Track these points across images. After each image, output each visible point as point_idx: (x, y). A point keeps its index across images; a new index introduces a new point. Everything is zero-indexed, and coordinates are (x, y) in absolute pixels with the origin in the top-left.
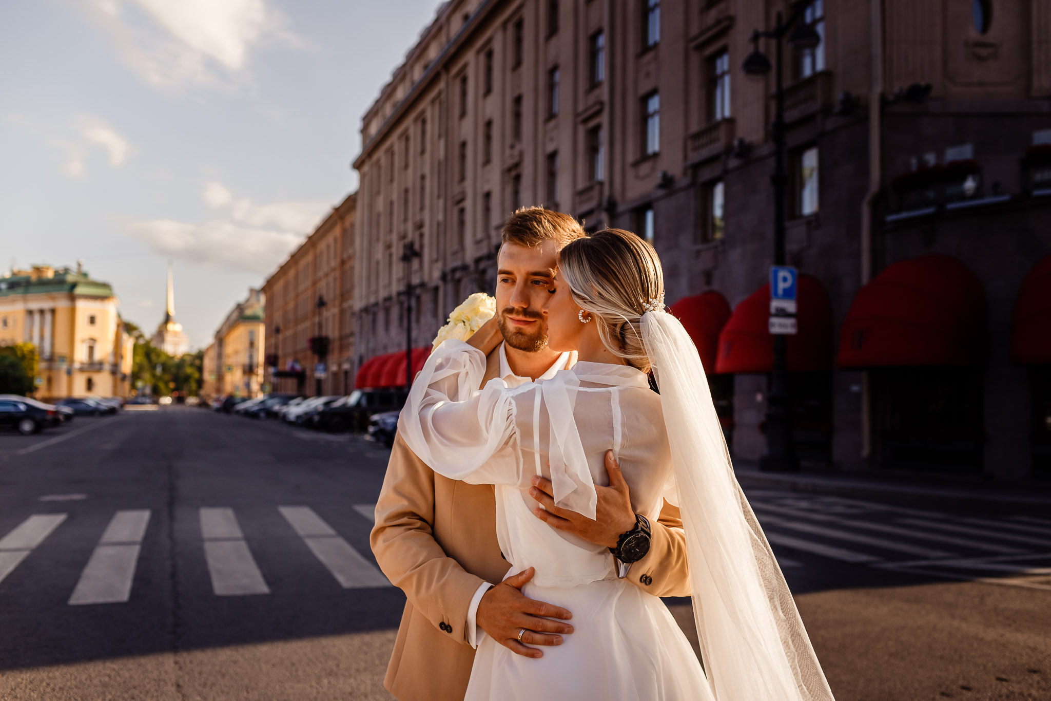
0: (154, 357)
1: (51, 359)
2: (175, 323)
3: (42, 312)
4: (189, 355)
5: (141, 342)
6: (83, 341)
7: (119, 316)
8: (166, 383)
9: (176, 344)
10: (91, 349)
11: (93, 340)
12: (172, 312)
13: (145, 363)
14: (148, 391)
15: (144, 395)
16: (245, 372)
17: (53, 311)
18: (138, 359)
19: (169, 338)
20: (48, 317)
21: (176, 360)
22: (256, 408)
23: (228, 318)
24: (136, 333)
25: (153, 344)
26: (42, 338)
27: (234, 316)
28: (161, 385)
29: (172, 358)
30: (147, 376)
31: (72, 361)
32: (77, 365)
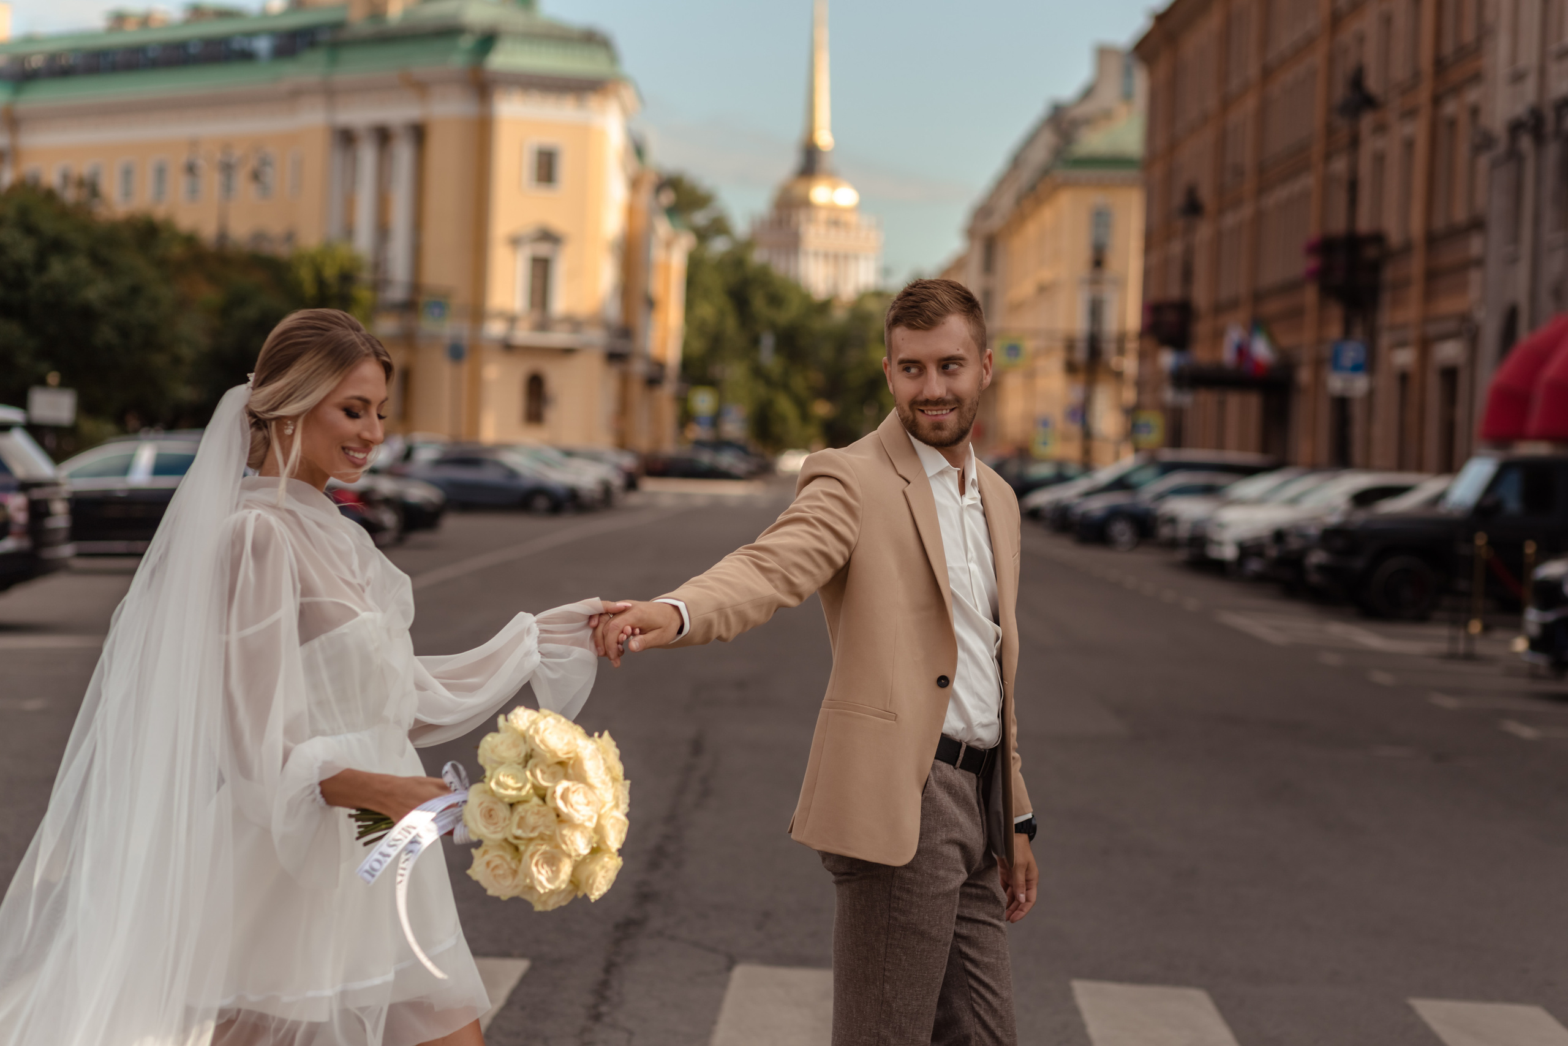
0: (758, 303)
1: (410, 307)
2: (834, 177)
3: (383, 136)
4: (879, 294)
5: (719, 246)
6: (515, 242)
7: (638, 150)
8: (802, 406)
9: (838, 259)
10: (541, 269)
11: (548, 236)
12: (824, 139)
13: (731, 324)
14: (734, 427)
15: (720, 444)
16: (1071, 368)
17: (419, 133)
18: (706, 311)
19: (815, 236)
20: (403, 153)
21: (839, 315)
22: (1097, 506)
23: (1017, 161)
24: (700, 218)
25: (758, 257)
26: (382, 231)
27: (1040, 155)
28: (785, 406)
29: (824, 307)
30: (734, 372)
31: (478, 313)
32: (495, 329)
